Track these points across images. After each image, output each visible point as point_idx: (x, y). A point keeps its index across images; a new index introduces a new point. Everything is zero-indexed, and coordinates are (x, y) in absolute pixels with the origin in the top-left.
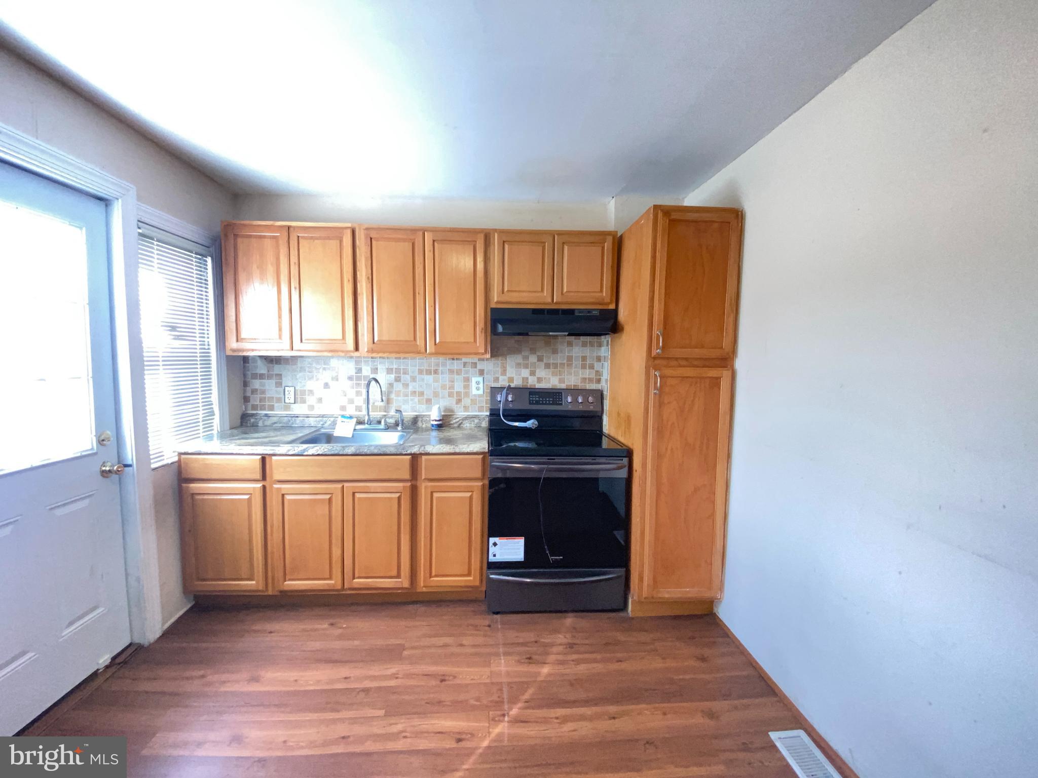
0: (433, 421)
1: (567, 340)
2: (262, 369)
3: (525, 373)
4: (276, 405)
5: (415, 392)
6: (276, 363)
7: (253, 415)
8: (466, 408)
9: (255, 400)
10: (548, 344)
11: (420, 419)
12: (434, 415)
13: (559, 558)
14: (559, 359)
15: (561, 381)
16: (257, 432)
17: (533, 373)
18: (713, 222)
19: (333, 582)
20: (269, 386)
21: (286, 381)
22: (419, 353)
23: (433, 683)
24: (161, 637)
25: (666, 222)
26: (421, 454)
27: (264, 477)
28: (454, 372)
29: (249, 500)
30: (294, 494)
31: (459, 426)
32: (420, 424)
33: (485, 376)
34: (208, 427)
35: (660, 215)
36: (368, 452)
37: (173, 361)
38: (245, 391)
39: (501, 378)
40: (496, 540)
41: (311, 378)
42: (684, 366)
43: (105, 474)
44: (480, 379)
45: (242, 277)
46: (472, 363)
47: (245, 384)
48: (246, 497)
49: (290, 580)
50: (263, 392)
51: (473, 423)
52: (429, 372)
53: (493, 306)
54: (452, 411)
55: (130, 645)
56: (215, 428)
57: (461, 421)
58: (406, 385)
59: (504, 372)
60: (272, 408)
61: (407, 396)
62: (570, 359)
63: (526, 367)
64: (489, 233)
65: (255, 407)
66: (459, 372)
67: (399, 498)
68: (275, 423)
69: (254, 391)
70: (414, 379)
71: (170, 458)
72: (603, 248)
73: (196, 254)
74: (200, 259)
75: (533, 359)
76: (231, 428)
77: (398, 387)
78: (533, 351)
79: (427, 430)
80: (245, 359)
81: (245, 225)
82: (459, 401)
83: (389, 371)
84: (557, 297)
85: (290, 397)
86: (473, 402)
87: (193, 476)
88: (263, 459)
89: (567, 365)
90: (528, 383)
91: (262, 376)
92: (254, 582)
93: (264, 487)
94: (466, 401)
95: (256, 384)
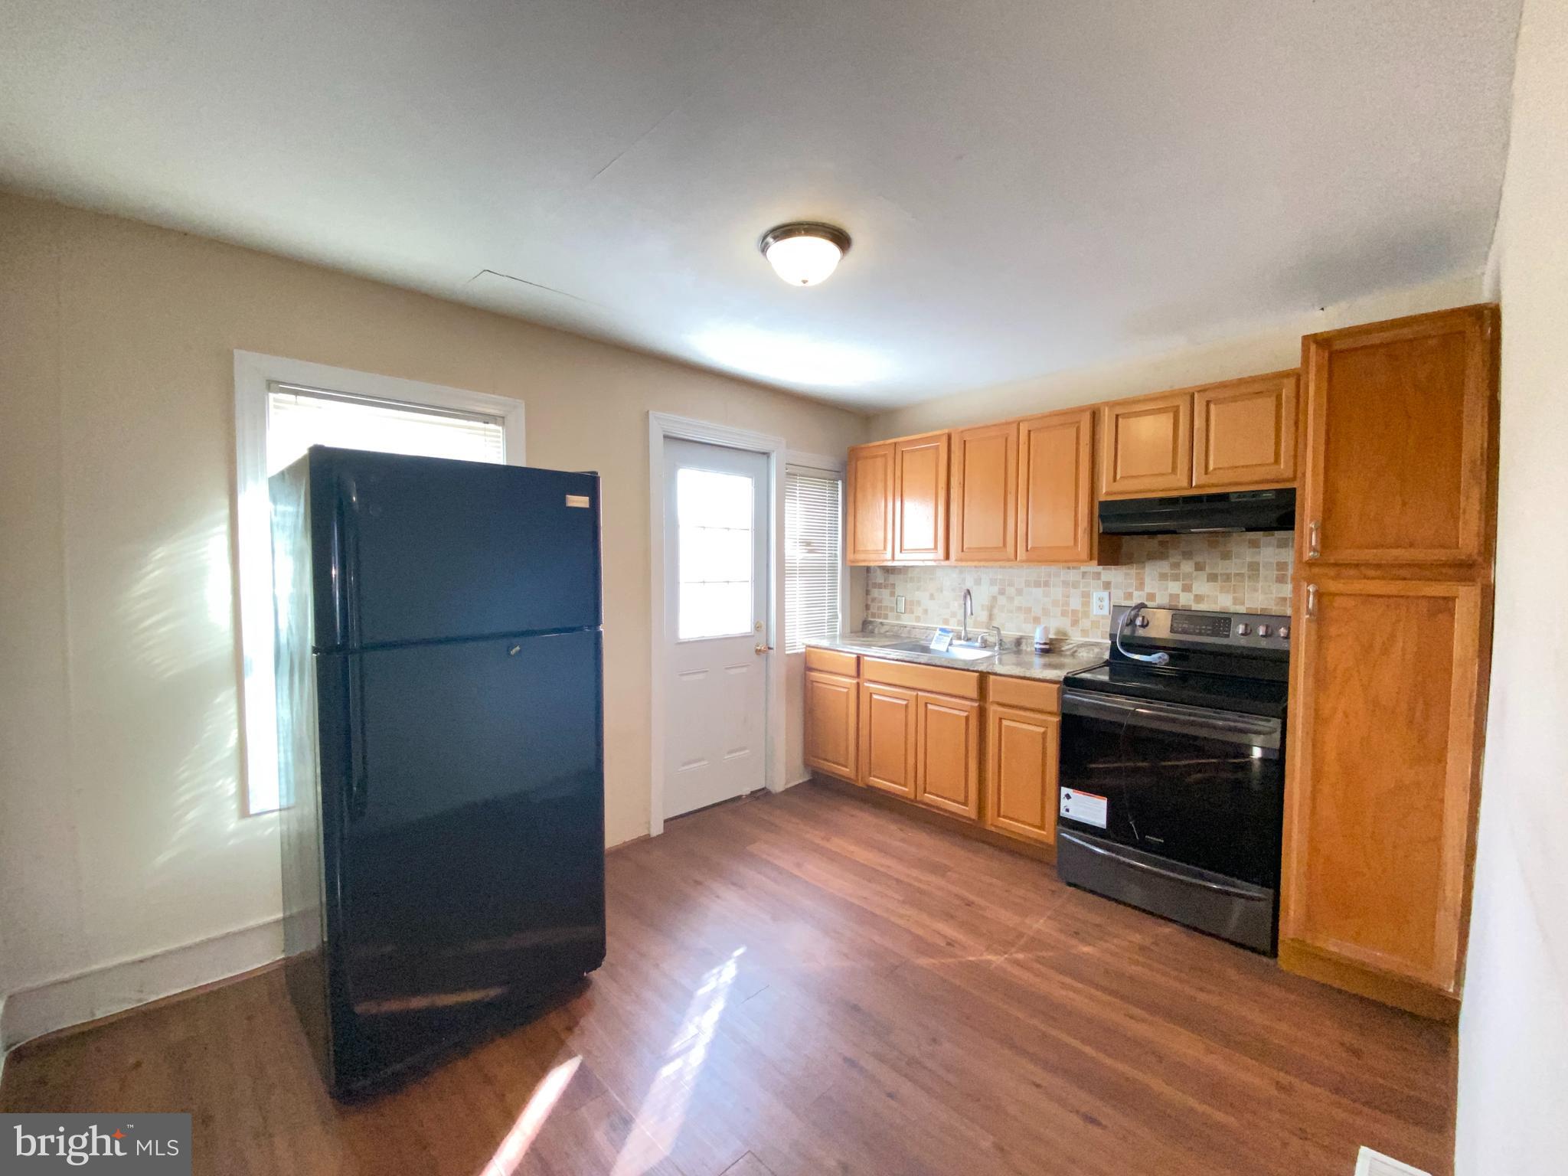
0: (1037, 643)
1: (1248, 537)
2: (880, 579)
3: (1174, 587)
4: (890, 614)
5: (1021, 607)
6: (892, 573)
7: (871, 622)
8: (1085, 632)
9: (874, 609)
10: (1213, 545)
11: (1024, 641)
12: (1038, 637)
13: (1157, 840)
14: (1233, 566)
15: (1236, 601)
16: (872, 637)
17: (1187, 588)
18: (1430, 337)
19: (906, 790)
20: (885, 593)
21: (898, 591)
22: (1009, 560)
23: (957, 902)
24: (783, 792)
25: (1323, 358)
26: (989, 673)
27: (858, 675)
28: (1069, 584)
29: (847, 693)
30: (882, 694)
31: (1073, 655)
32: (1024, 647)
33: (1113, 590)
34: (833, 628)
35: (1313, 348)
36: (938, 664)
37: (808, 571)
38: (867, 599)
39: (1136, 594)
40: (1070, 791)
41: (918, 589)
42: (1373, 578)
43: (758, 652)
44: (1105, 595)
45: (859, 495)
46: (1093, 573)
47: (868, 592)
48: (846, 690)
49: (874, 776)
50: (881, 601)
51: (1091, 652)
52: (1037, 584)
53: (1102, 498)
54: (1065, 634)
55: (763, 789)
56: (838, 629)
57: (1075, 649)
58: (1011, 599)
59: (1141, 586)
60: (886, 617)
61: (1011, 612)
62: (1254, 567)
63: (1176, 578)
64: (1099, 409)
65: (874, 616)
66: (1075, 585)
67: (967, 718)
68: (887, 631)
69: (873, 600)
70: (1019, 592)
71: (801, 649)
72: (1279, 398)
73: (829, 480)
74: (831, 483)
75: (1187, 567)
76: (851, 632)
77: (1002, 600)
78: (1187, 555)
79: (1031, 653)
80: (868, 569)
81: (862, 448)
82: (1075, 623)
83: (993, 582)
84: (1198, 478)
85: (902, 607)
86: (1095, 624)
87: (814, 666)
88: (859, 659)
89: (1249, 577)
90: (1179, 602)
91: (880, 586)
92: (848, 770)
93: (858, 684)
94: (1085, 623)
95: (875, 593)
